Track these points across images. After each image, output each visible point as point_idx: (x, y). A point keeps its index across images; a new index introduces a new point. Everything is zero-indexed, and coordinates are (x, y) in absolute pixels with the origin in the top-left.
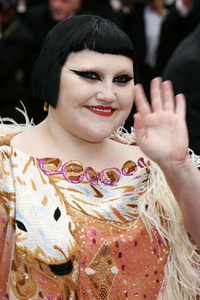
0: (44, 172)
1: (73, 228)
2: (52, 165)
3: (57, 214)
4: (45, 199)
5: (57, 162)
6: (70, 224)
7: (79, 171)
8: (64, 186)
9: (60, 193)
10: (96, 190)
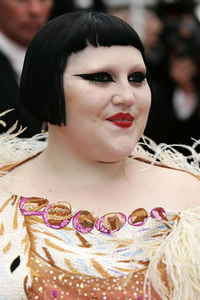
0: (22, 211)
1: (29, 284)
2: (36, 205)
3: (16, 264)
4: (9, 245)
5: (42, 202)
6: (26, 278)
7: (64, 215)
8: (41, 229)
9: (31, 236)
10: (82, 239)
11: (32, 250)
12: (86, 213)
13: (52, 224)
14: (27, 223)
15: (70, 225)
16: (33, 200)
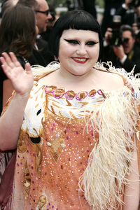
0: (46, 91)
1: (44, 120)
2: (51, 89)
4: (38, 105)
6: (43, 118)
7: (61, 93)
8: (51, 98)
9: (47, 101)
10: (68, 102)
11: (46, 107)
12: (71, 92)
13: (56, 96)
14: (46, 96)
15: (64, 97)
16: (51, 87)
